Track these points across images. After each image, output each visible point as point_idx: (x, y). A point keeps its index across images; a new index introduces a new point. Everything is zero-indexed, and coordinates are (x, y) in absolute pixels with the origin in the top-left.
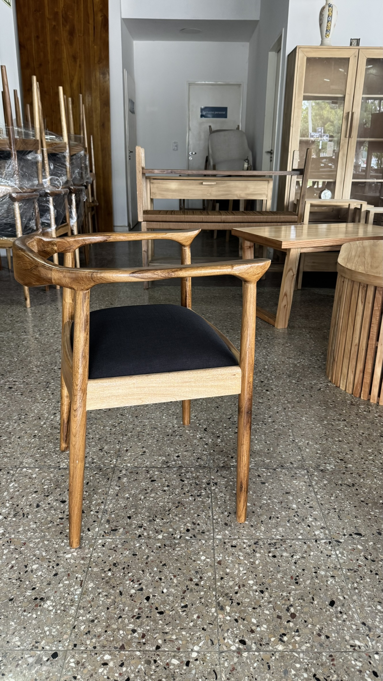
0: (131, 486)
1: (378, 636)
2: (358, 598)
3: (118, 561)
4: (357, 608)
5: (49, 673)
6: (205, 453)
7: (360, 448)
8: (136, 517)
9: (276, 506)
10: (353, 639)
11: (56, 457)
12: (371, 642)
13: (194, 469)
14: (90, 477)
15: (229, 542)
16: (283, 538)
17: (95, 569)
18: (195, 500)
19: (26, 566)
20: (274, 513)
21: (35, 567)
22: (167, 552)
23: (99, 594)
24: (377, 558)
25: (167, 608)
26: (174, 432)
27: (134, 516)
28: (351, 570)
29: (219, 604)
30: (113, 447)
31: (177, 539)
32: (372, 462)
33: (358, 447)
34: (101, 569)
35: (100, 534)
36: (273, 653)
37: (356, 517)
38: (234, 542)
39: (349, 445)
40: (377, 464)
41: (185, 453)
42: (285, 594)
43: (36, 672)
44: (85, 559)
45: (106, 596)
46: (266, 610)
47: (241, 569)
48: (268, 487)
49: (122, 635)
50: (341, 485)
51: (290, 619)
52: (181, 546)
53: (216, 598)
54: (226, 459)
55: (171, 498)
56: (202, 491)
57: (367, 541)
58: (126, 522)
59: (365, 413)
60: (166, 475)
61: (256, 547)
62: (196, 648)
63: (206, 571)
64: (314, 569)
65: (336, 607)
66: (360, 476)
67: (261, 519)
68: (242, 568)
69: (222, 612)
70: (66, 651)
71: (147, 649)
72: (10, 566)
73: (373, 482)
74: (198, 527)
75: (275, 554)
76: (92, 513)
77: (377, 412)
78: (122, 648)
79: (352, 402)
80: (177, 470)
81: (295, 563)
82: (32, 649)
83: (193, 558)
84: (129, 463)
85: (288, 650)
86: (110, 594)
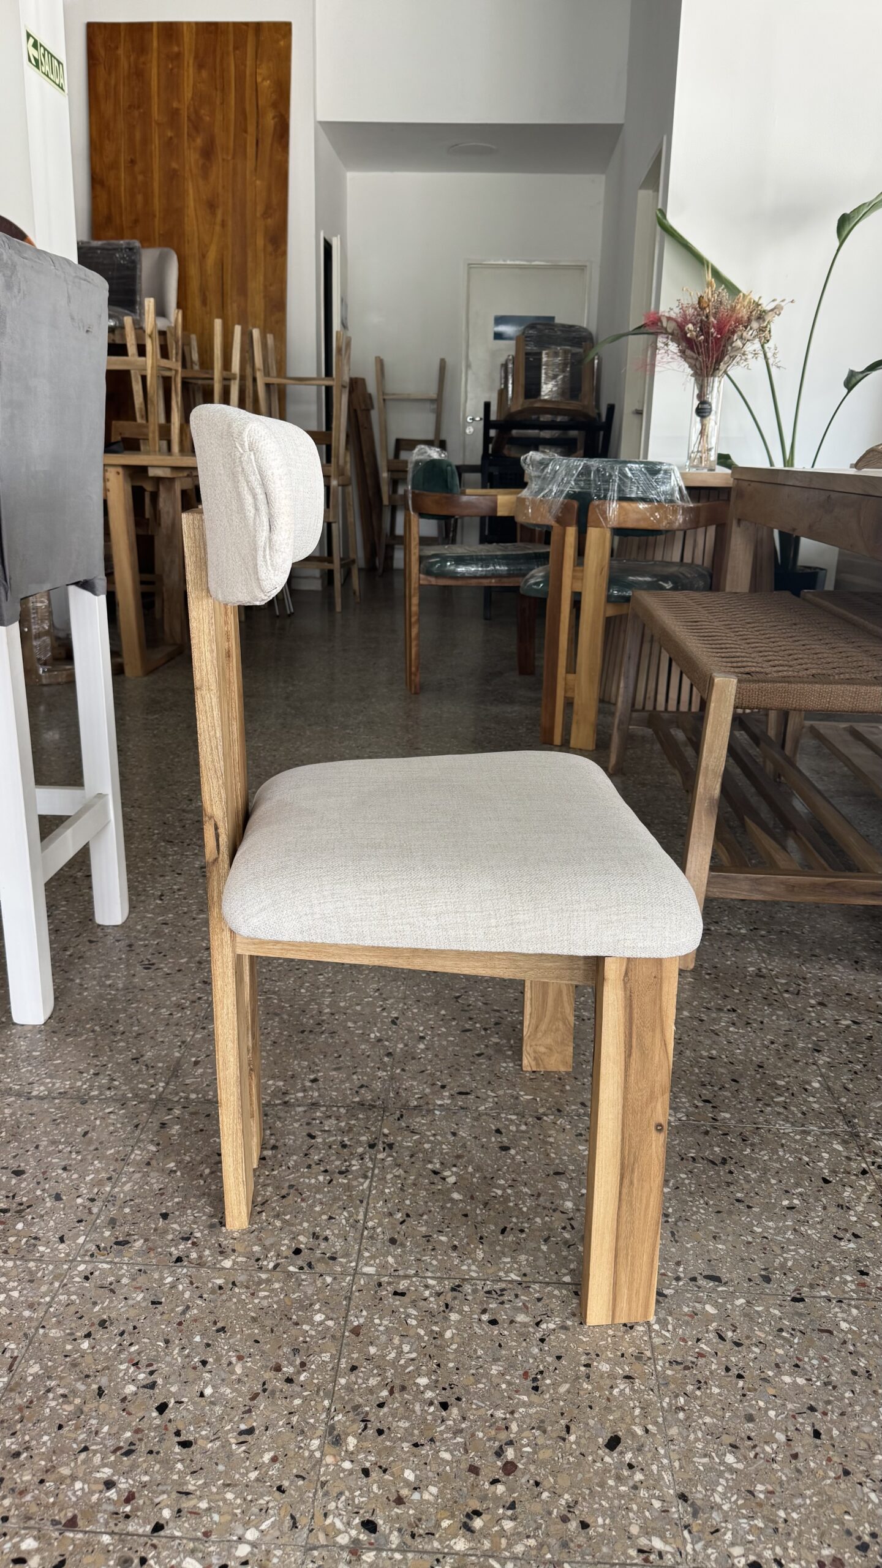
0: (188, 1143)
1: (713, 1530)
2: (680, 1433)
3: (113, 1315)
4: (674, 1456)
6: (380, 1073)
7: (758, 1076)
8: (180, 1216)
9: (524, 1203)
10: (647, 1534)
11: (27, 1071)
12: (692, 1543)
13: (345, 1111)
14: (96, 1119)
15: (389, 1283)
16: (525, 1279)
17: (54, 1333)
18: (331, 1181)
20: (514, 1220)
22: (235, 1300)
23: (49, 1391)
24: (748, 1337)
25: (204, 1433)
26: (319, 1024)
27: (177, 1213)
28: (677, 1363)
29: (332, 1428)
30: (166, 1055)
31: (268, 1271)
32: (782, 1110)
33: (753, 1073)
34: (68, 1331)
35: (87, 1251)
36: (440, 1556)
37: (714, 1237)
38: (402, 1283)
39: (733, 1068)
40: (793, 1113)
41: (334, 1073)
42: (500, 1414)
44: (36, 1306)
45: (64, 1396)
46: (445, 1451)
47: (406, 1348)
48: (513, 1158)
49: (79, 1493)
50: (694, 1159)
52: (272, 1287)
53: (328, 1414)
54: (428, 1090)
55: (274, 1177)
56: (354, 1162)
57: (732, 1296)
58: (153, 1226)
59: (786, 995)
60: (274, 1123)
61: (455, 1298)
62: (251, 1535)
63: (317, 1349)
64: (584, 1357)
65: (621, 1453)
66: (744, 1140)
67: (482, 1231)
68: (409, 1347)
69: (333, 1450)
71: (130, 1529)
73: (775, 1157)
74: (323, 1245)
75: (498, 1318)
76: (79, 1201)
77: (816, 994)
78: (72, 1524)
79: (759, 970)
80: (305, 1111)
81: (542, 1340)
83: (294, 1317)
84: (195, 1091)
85: (478, 1553)
86: (74, 1392)
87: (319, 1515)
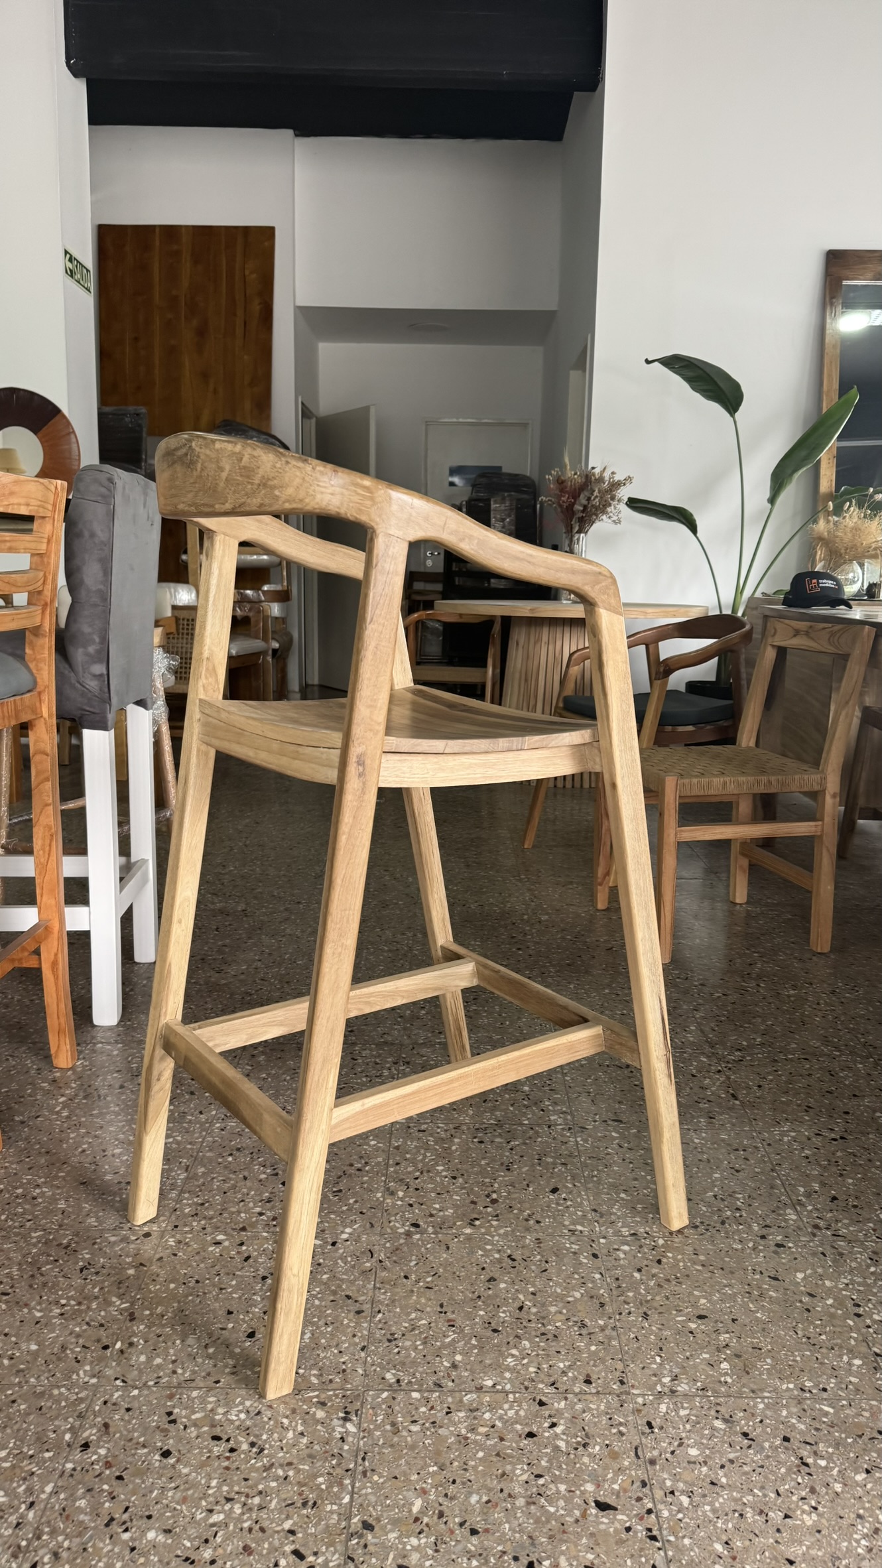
0: (271, 1065)
2: (594, 1186)
3: (244, 1145)
4: (590, 1195)
5: (139, 1250)
6: (396, 1028)
10: (574, 1224)
13: (374, 1047)
15: (415, 1127)
16: (500, 1124)
17: (209, 1154)
18: (370, 1082)
19: (104, 1151)
20: (491, 1097)
21: (117, 1151)
23: (213, 1178)
24: (638, 1147)
28: (594, 1158)
29: (388, 1189)
36: (457, 1235)
42: (487, 1180)
43: (121, 1250)
45: (223, 1180)
46: (456, 1196)
47: (428, 1154)
49: (244, 1218)
51: (489, 1204)
53: (385, 1183)
62: (348, 1230)
63: (374, 1156)
64: (537, 1156)
65: (559, 1194)
67: (471, 1103)
69: (391, 1197)
70: (164, 1231)
72: (80, 1150)
75: (483, 1140)
78: (244, 1229)
81: (511, 1149)
82: (115, 1229)
83: (357, 1143)
85: (478, 1233)
86: (230, 1179)
87: (386, 1223)
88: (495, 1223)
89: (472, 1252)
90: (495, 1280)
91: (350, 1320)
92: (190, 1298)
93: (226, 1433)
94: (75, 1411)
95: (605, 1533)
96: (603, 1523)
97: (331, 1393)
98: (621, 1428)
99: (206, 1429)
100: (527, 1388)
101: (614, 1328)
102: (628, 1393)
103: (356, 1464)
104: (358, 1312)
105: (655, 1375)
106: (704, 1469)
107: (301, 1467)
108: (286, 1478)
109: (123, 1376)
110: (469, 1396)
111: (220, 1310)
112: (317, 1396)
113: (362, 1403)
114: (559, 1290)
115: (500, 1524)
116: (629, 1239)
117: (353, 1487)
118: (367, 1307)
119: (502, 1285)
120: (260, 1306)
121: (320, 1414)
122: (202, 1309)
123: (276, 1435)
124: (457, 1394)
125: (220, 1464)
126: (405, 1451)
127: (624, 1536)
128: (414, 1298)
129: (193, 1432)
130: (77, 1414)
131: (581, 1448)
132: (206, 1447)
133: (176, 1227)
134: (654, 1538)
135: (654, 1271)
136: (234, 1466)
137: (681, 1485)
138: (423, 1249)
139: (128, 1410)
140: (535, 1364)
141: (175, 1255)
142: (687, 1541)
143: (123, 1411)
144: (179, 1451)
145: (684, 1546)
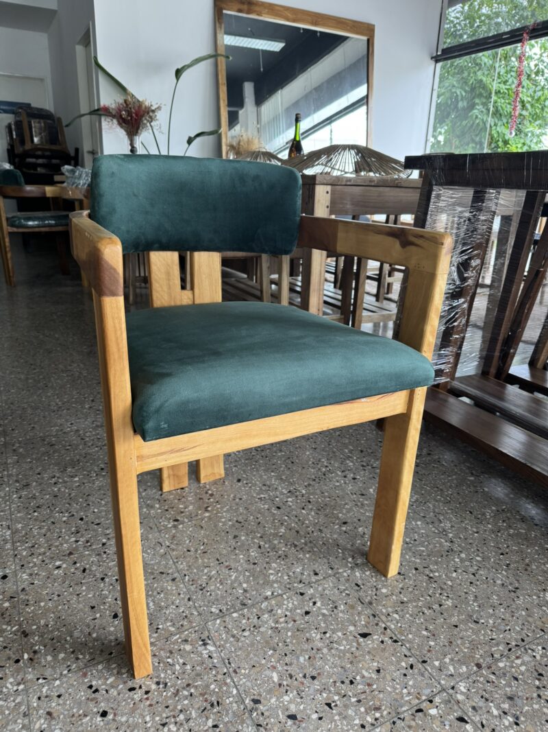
35: (13, 491)
36: (203, 519)
41: (78, 420)
45: (39, 528)
46: (189, 498)
49: (67, 547)
51: (210, 497)
55: (77, 453)
58: (36, 478)
60: (64, 439)
65: (242, 482)
70: (15, 571)
71: (94, 548)
80: (75, 433)
84: (20, 437)
85: (213, 514)
88: (219, 506)
89: (216, 526)
90: (237, 536)
91: (172, 586)
92: (60, 607)
93: (137, 684)
94: (19, 713)
95: (374, 649)
96: (369, 644)
97: (186, 632)
98: (347, 592)
99: (121, 686)
100: (289, 589)
101: (310, 542)
102: (338, 573)
103: (227, 669)
104: (173, 580)
105: (344, 559)
106: (394, 597)
107: (196, 684)
108: (191, 695)
109: (42, 675)
110: (263, 604)
111: (85, 608)
112: (180, 638)
113: (209, 631)
114: (272, 531)
115: (323, 667)
116: (289, 494)
117: (234, 682)
118: (176, 575)
119: (243, 538)
120: (110, 596)
121: (188, 647)
122: (72, 611)
123: (169, 672)
124: (257, 606)
125: (144, 705)
126: (249, 649)
127: (382, 646)
128: (200, 561)
129: (113, 692)
130: (22, 714)
131: (335, 610)
132: (129, 698)
133: (23, 566)
134: (396, 641)
135: (310, 507)
136: (154, 703)
137: (390, 610)
138: (188, 532)
139: (59, 696)
140: (285, 574)
141: (33, 584)
142: (410, 636)
143: (56, 699)
144: (112, 708)
145: (411, 639)
